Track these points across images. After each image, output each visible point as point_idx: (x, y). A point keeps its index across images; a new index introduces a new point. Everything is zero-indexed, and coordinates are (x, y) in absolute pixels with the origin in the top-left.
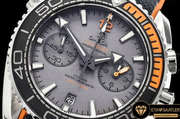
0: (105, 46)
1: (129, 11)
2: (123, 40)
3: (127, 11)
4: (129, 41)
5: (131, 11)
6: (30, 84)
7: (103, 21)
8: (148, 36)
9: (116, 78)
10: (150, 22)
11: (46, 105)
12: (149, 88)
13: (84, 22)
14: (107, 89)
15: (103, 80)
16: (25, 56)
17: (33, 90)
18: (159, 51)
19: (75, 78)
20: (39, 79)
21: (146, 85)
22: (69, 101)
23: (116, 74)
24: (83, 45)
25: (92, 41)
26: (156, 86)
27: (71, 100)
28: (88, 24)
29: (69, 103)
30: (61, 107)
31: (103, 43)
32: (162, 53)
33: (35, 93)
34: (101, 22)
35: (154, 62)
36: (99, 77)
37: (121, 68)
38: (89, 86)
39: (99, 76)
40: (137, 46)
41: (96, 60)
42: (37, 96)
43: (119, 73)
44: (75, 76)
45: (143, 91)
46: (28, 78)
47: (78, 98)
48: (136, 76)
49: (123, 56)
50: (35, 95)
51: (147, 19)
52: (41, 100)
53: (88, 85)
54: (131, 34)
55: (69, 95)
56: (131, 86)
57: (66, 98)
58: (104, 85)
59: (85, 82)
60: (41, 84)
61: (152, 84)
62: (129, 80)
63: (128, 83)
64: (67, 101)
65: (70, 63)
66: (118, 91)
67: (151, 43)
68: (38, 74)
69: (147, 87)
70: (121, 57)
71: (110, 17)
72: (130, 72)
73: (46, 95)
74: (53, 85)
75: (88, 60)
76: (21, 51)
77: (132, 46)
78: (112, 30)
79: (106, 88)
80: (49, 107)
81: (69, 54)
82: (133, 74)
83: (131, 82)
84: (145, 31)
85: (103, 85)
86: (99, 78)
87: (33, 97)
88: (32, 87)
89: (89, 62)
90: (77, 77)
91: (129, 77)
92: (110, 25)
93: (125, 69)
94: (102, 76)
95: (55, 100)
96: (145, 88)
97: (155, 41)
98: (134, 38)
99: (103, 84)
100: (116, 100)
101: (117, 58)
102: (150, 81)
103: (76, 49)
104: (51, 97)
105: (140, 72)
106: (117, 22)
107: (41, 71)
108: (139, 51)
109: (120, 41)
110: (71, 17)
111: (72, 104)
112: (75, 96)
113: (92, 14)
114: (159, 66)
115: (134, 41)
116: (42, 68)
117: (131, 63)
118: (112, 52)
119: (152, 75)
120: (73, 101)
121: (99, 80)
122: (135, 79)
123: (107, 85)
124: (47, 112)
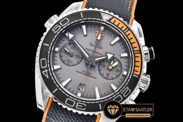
0: (101, 49)
1: (115, 23)
2: (112, 43)
3: (113, 23)
4: (117, 44)
5: (116, 23)
6: (54, 81)
7: (97, 32)
8: (129, 40)
9: (110, 70)
10: (129, 29)
11: (66, 94)
12: (134, 75)
13: (85, 34)
14: (105, 78)
15: (102, 72)
16: (48, 62)
17: (57, 85)
18: (138, 49)
19: (83, 73)
20: (59, 76)
21: (132, 73)
22: (80, 89)
23: (110, 67)
24: (86, 50)
25: (91, 46)
26: (138, 73)
27: (82, 88)
28: (88, 35)
29: (81, 90)
30: (76, 94)
31: (100, 47)
32: (140, 50)
33: (58, 87)
34: (96, 33)
35: (135, 57)
36: (99, 70)
37: (113, 63)
40: (122, 47)
41: (96, 59)
42: (59, 88)
43: (112, 66)
44: (83, 71)
45: (130, 78)
46: (52, 77)
47: (86, 86)
48: (124, 67)
49: (114, 55)
50: (58, 88)
51: (128, 27)
52: (63, 91)
53: (93, 77)
54: (117, 39)
55: (80, 85)
56: (121, 75)
57: (79, 87)
59: (90, 75)
60: (61, 79)
61: (135, 73)
62: (119, 70)
63: (119, 72)
64: (79, 89)
65: (79, 63)
66: (113, 79)
67: (131, 44)
68: (58, 73)
69: (132, 75)
70: (112, 55)
71: (102, 28)
72: (119, 65)
73: (65, 87)
74: (69, 79)
76: (45, 59)
77: (119, 47)
78: (104, 37)
80: (68, 96)
81: (78, 57)
82: (121, 66)
83: (121, 72)
84: (127, 36)
88: (55, 83)
89: (92, 61)
91: (119, 69)
92: (103, 34)
93: (116, 63)
94: (101, 70)
95: (71, 90)
96: (131, 75)
97: (135, 43)
98: (119, 41)
99: (102, 75)
100: (113, 86)
101: (110, 56)
102: (134, 70)
103: (81, 53)
104: (68, 88)
105: (126, 64)
106: (107, 31)
107: (60, 71)
108: (124, 50)
109: (110, 44)
110: (76, 30)
111: (83, 91)
112: (84, 85)
113: (90, 27)
114: (138, 59)
115: (120, 43)
116: (60, 69)
117: (119, 59)
118: (106, 53)
119: (135, 66)
120: (84, 89)
121: (100, 73)
122: (123, 69)
123: (105, 75)
124: (67, 99)
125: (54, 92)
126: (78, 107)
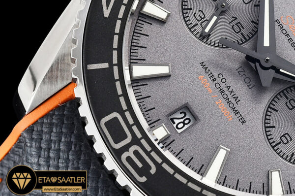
6: (116, 38)
11: (122, 99)
14: (271, 144)
15: (274, 119)
17: (115, 53)
19: (218, 80)
20: (143, 41)
22: (177, 121)
24: (275, 23)
27: (183, 122)
29: (175, 125)
30: (153, 125)
33: (115, 61)
36: (270, 108)
38: (238, 115)
39: (271, 106)
42: (116, 69)
44: (220, 76)
46: (119, 23)
47: (199, 126)
50: (111, 65)
52: (118, 84)
53: (236, 112)
55: (186, 109)
57: (175, 112)
58: (269, 129)
59: (233, 101)
60: (141, 53)
64: (172, 120)
65: (224, 44)
66: (291, 159)
68: (146, 28)
73: (135, 81)
74: (164, 70)
75: (267, 60)
79: (269, 140)
80: (125, 107)
81: (237, 25)
85: (267, 129)
86: (267, 111)
87: (105, 65)
88: (115, 45)
90: (224, 81)
94: (277, 111)
95: (148, 103)
99: (268, 127)
100: (275, 177)
103: (257, 25)
104: (144, 91)
107: (155, 27)
111: (179, 131)
112: (196, 118)
116: (162, 22)
120: (186, 127)
121: (266, 115)
123: (276, 135)
124: (115, 115)
125: (93, 67)
126: (129, 159)
